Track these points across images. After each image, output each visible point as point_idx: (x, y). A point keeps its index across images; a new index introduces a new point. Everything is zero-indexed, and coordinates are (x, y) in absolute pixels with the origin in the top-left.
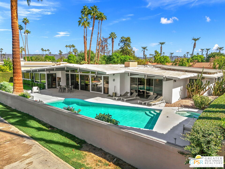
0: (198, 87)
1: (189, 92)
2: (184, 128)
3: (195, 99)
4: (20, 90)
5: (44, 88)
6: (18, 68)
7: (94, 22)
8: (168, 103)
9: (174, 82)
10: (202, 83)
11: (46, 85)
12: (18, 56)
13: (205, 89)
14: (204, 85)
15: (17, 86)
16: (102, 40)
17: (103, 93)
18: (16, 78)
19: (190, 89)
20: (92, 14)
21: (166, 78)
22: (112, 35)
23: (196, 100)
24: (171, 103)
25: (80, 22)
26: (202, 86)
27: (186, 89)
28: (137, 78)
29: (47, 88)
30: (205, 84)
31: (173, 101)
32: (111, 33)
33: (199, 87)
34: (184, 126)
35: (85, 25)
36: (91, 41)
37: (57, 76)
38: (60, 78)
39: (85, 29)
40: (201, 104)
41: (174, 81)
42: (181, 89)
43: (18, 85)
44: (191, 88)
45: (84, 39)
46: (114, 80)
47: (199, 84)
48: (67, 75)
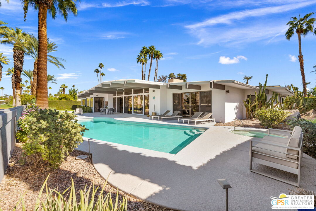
0: (260, 103)
1: (248, 110)
2: (252, 150)
3: (260, 113)
4: (42, 104)
5: (91, 111)
6: (42, 79)
7: (152, 60)
8: (220, 122)
9: (226, 93)
10: (266, 98)
11: (93, 109)
12: (43, 67)
13: (271, 106)
14: (270, 100)
15: (39, 100)
16: (162, 78)
17: (143, 114)
18: (39, 91)
19: (249, 106)
20: (150, 53)
21: (213, 83)
22: (171, 75)
23: (263, 114)
24: (223, 123)
25: (138, 59)
26: (267, 102)
27: (244, 106)
28: (180, 94)
29: (94, 111)
30: (271, 98)
31: (227, 121)
32: (170, 74)
33: (263, 103)
34: (252, 146)
35: (142, 62)
36: (149, 76)
37: (106, 100)
38: (107, 102)
39: (144, 66)
40: (272, 121)
41: (227, 91)
42: (237, 106)
43: (40, 98)
44: (251, 105)
45: (142, 73)
46: (154, 98)
47: (262, 99)
48: (114, 99)
